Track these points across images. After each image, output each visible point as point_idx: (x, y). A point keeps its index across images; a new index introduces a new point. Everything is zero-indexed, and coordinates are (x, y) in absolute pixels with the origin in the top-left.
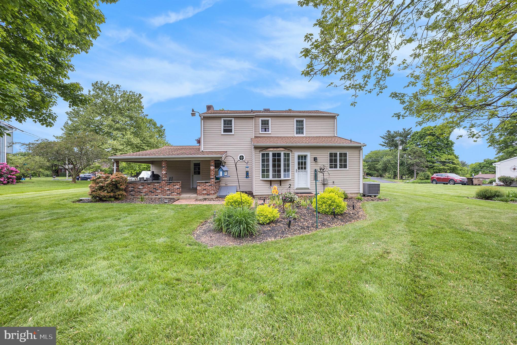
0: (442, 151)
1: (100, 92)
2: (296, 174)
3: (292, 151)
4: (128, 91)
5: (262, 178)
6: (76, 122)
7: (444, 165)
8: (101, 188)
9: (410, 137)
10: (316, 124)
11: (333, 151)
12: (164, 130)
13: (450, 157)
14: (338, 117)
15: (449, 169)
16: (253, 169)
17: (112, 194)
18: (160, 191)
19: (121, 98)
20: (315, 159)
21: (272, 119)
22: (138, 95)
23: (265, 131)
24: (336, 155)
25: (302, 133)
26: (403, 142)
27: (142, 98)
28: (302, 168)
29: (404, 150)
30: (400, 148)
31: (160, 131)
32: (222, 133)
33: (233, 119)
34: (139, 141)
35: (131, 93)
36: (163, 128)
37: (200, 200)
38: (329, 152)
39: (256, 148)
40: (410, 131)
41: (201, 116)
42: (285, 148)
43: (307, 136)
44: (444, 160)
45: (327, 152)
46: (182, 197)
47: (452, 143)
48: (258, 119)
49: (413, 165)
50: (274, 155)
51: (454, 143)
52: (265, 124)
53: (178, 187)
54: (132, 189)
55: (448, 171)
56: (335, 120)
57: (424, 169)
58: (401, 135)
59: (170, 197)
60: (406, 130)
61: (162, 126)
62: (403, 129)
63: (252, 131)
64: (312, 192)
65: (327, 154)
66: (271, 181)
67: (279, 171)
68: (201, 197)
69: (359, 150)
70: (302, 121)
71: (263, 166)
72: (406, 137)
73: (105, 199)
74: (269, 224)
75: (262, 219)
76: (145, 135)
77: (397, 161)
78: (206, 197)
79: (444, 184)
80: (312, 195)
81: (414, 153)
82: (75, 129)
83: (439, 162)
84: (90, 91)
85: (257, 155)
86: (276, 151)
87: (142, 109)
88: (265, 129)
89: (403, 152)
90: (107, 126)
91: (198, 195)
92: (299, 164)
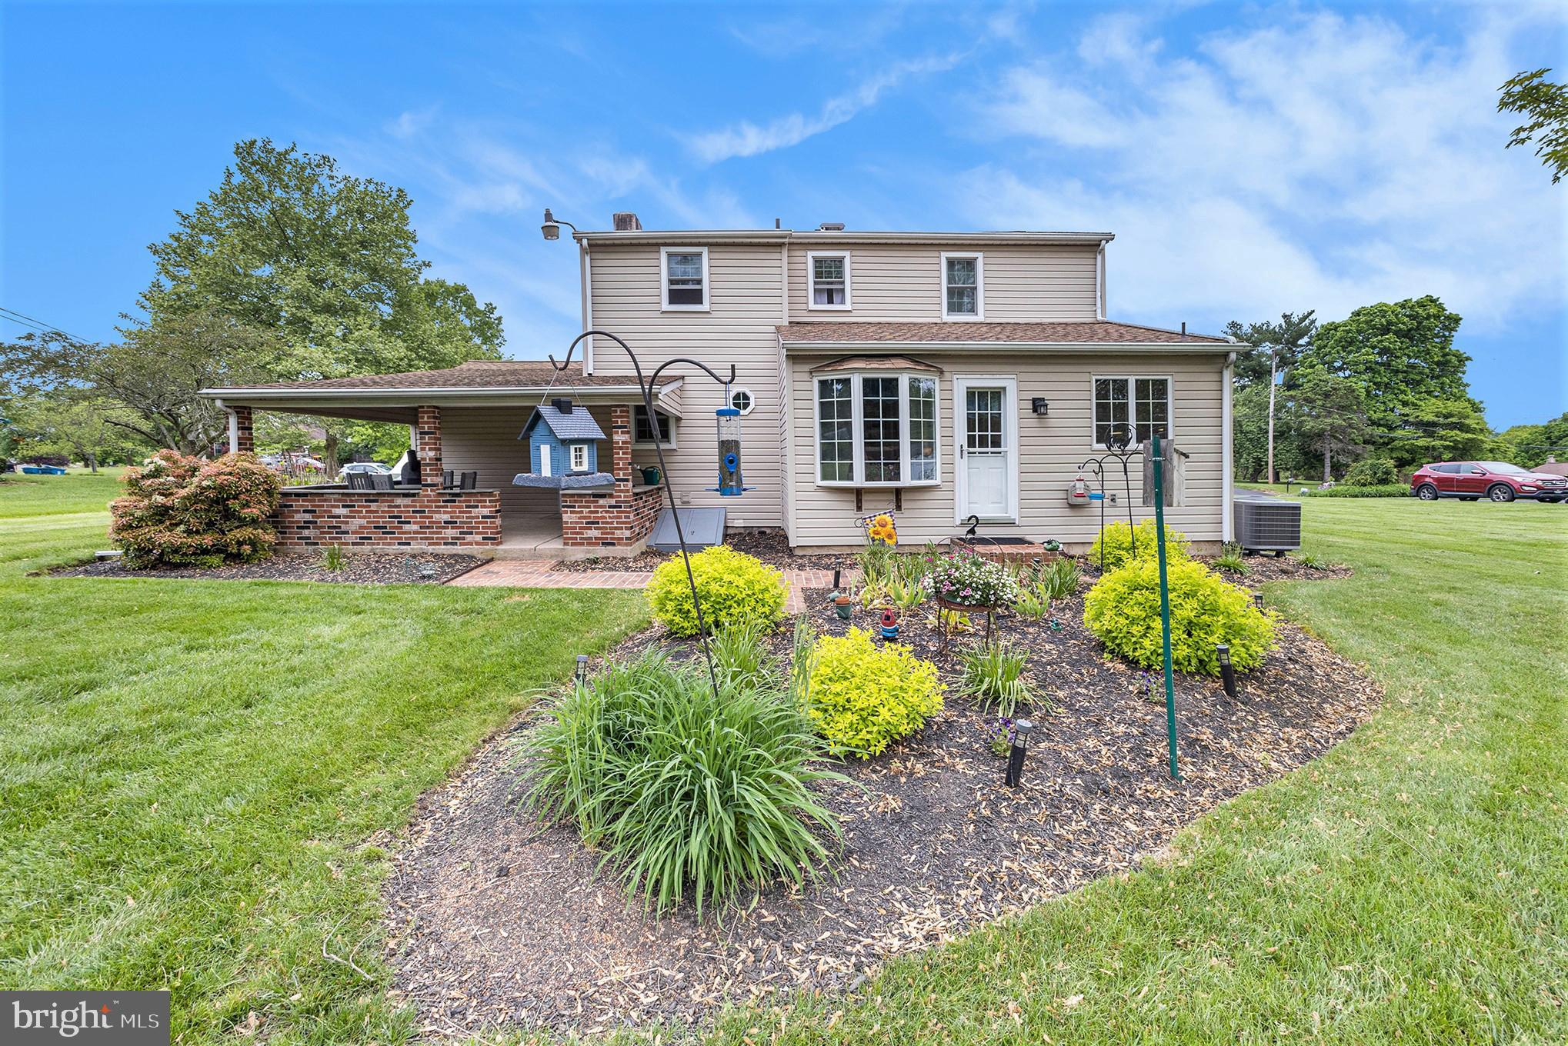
0: (1423, 389)
1: (263, 179)
2: (962, 465)
3: (942, 372)
4: (362, 180)
5: (824, 477)
6: (187, 281)
7: (1431, 435)
8: (162, 514)
9: (1309, 344)
10: (1023, 274)
11: (1112, 373)
12: (500, 319)
13: (1452, 406)
14: (1109, 248)
15: (1446, 447)
16: (787, 443)
17: (208, 540)
18: (416, 527)
19: (338, 203)
20: (1038, 406)
21: (855, 253)
22: (394, 195)
23: (831, 301)
24: (1121, 387)
25: (973, 310)
26: (1284, 362)
27: (409, 204)
28: (983, 443)
29: (1291, 385)
30: (1278, 378)
31: (486, 323)
32: (666, 306)
33: (705, 250)
34: (403, 352)
35: (371, 188)
36: (496, 315)
37: (573, 566)
38: (1094, 378)
39: (795, 357)
40: (1307, 322)
41: (579, 240)
42: (915, 357)
43: (989, 321)
44: (1431, 418)
45: (1086, 377)
46: (505, 551)
47: (1462, 360)
48: (802, 253)
49: (1320, 435)
50: (870, 386)
51: (1468, 359)
52: (829, 274)
53: (486, 512)
54: (308, 517)
55: (1447, 455)
56: (1099, 257)
57: (1359, 449)
58: (1274, 337)
59: (459, 549)
60: (1295, 320)
61: (491, 308)
62: (1285, 316)
63: (778, 300)
64: (1028, 538)
65: (1086, 386)
66: (859, 493)
67: (894, 453)
68: (579, 553)
69: (1216, 368)
70: (970, 264)
71: (826, 429)
72: (1293, 343)
73: (177, 559)
74: (883, 759)
75: (841, 732)
76: (424, 332)
77: (1267, 423)
78: (601, 551)
79: (1463, 498)
80: (1031, 550)
81: (1327, 395)
82: (182, 306)
83: (1412, 424)
84: (230, 175)
85: (799, 385)
86: (880, 370)
87: (410, 243)
88: (830, 293)
89: (1287, 393)
90: (292, 297)
91: (565, 544)
92: (971, 426)
